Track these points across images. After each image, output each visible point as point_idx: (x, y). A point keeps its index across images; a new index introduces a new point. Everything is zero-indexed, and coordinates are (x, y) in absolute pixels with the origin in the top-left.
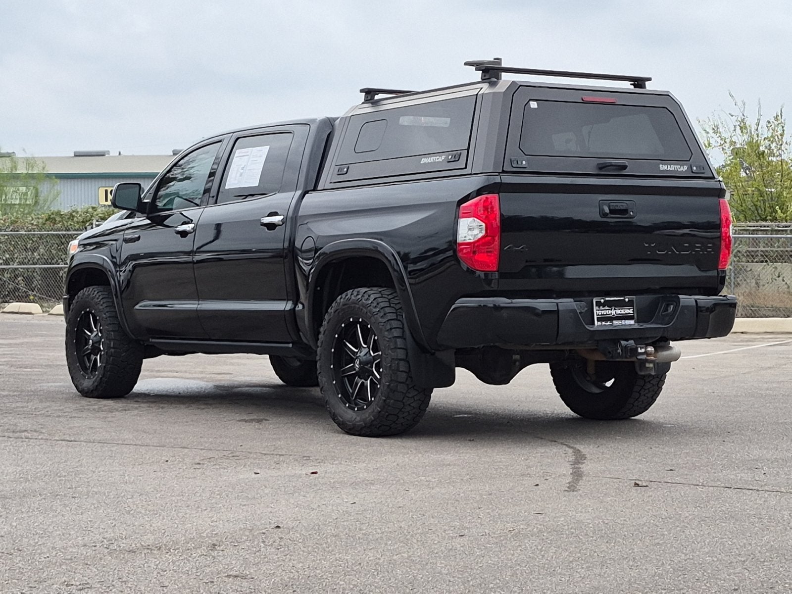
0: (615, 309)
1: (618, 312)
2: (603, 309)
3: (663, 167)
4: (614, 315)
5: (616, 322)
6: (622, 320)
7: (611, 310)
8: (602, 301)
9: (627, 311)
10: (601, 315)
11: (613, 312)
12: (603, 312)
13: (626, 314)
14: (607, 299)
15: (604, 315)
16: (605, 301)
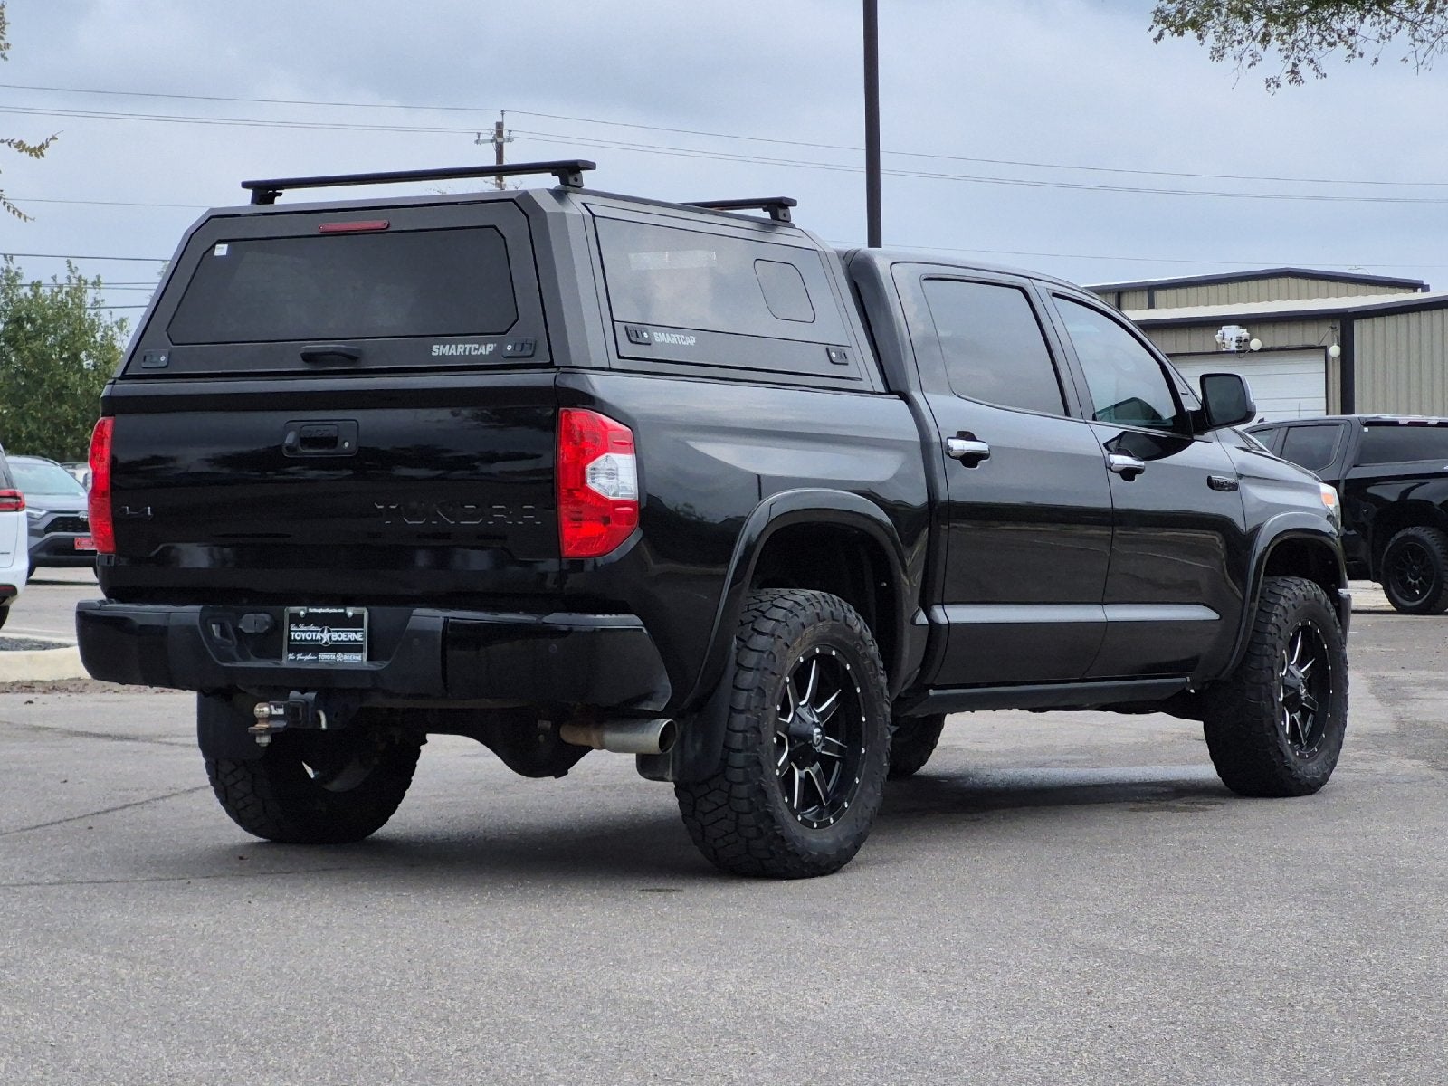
0: (329, 631)
1: (335, 636)
2: (305, 629)
3: (439, 350)
4: (326, 643)
5: (323, 656)
6: (337, 652)
7: (322, 631)
8: (302, 613)
9: (352, 636)
10: (301, 640)
11: (326, 636)
12: (307, 636)
13: (350, 641)
14: (311, 610)
15: (306, 640)
16: (308, 614)
